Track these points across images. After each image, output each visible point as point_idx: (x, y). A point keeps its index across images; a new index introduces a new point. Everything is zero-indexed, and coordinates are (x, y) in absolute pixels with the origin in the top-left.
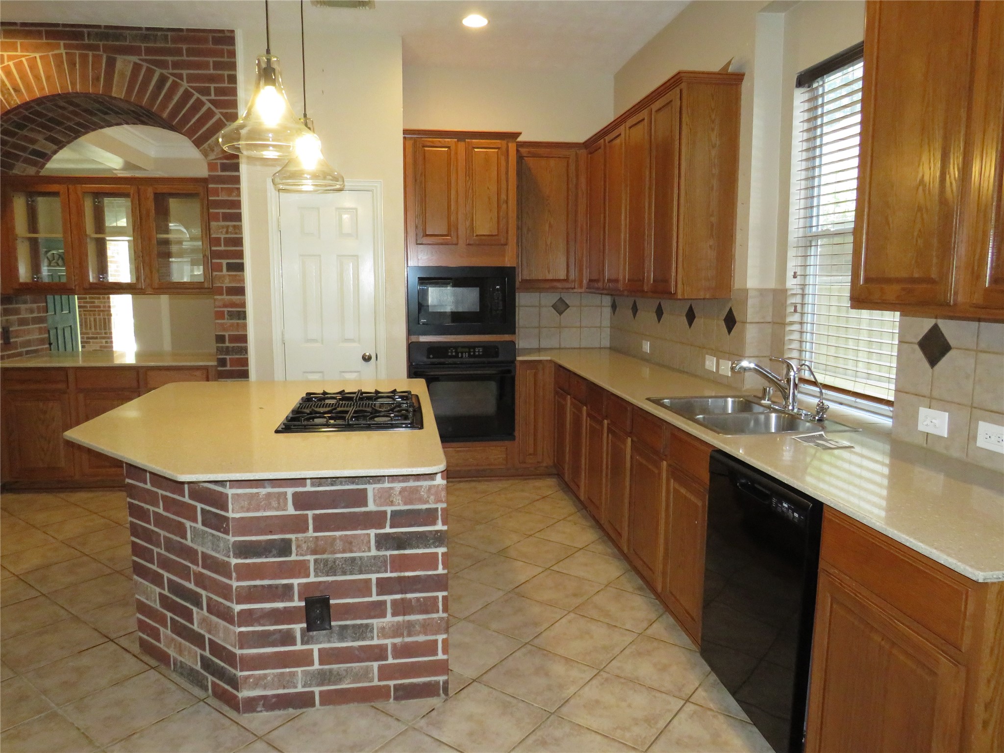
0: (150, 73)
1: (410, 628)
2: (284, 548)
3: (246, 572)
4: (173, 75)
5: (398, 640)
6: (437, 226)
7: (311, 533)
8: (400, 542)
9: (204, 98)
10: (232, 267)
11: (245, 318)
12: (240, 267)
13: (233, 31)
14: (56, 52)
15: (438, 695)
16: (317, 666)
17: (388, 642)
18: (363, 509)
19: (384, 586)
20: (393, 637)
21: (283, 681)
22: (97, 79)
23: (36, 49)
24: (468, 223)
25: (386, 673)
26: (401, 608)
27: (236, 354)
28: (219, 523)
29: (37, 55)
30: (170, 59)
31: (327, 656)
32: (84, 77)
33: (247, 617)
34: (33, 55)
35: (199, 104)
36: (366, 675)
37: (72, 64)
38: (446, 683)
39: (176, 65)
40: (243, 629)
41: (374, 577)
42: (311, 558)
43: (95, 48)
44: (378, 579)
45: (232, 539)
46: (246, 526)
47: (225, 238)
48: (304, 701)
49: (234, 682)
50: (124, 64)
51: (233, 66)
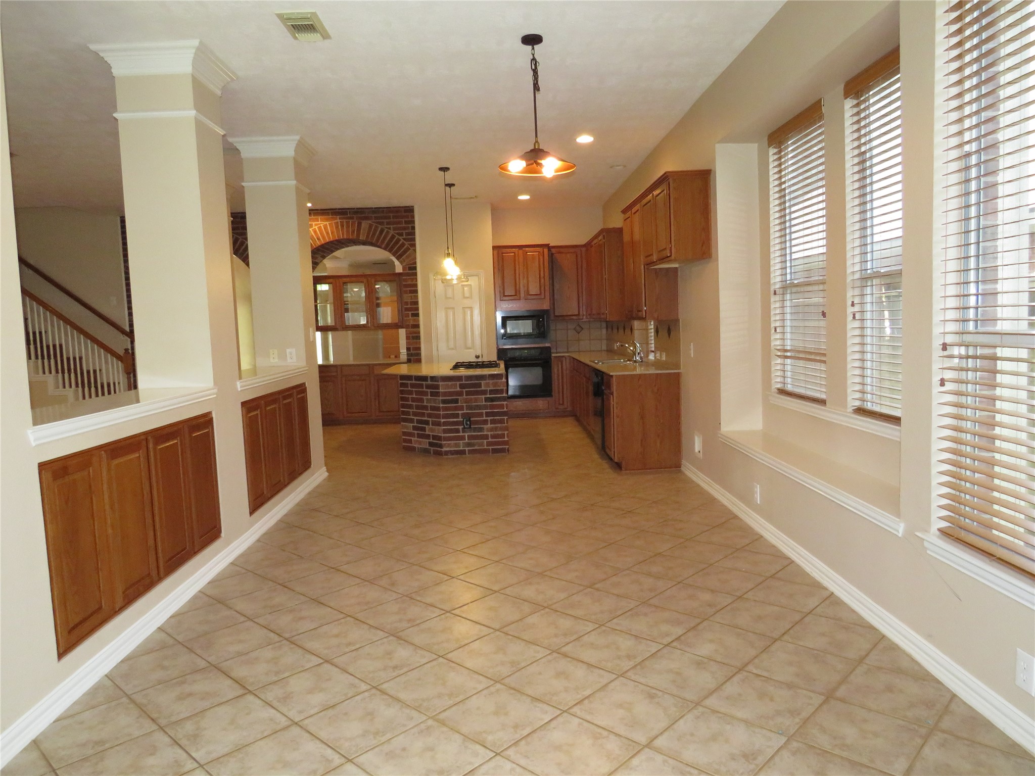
0: (376, 227)
1: (496, 429)
2: (456, 401)
3: (446, 409)
4: (386, 228)
5: (492, 433)
6: (510, 291)
7: (465, 397)
8: (492, 400)
9: (400, 238)
10: (413, 315)
11: (420, 339)
12: (417, 315)
13: (413, 206)
14: (335, 221)
15: (506, 453)
16: (467, 441)
17: (489, 433)
18: (481, 389)
19: (488, 414)
20: (491, 432)
21: (457, 445)
22: (353, 232)
23: (327, 220)
24: (526, 288)
25: (489, 444)
26: (493, 422)
27: (416, 356)
28: (437, 394)
29: (327, 223)
30: (385, 221)
31: (470, 437)
32: (348, 231)
33: (445, 424)
34: (326, 223)
35: (398, 240)
36: (482, 444)
37: (342, 226)
38: (508, 448)
39: (388, 223)
40: (444, 427)
41: (484, 411)
42: (465, 405)
43: (352, 218)
44: (485, 412)
45: (441, 398)
46: (445, 394)
47: (410, 302)
48: (462, 452)
49: (441, 446)
50: (365, 224)
51: (413, 222)
